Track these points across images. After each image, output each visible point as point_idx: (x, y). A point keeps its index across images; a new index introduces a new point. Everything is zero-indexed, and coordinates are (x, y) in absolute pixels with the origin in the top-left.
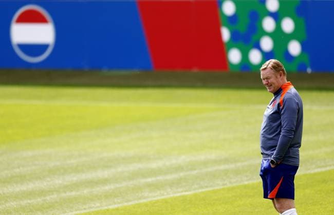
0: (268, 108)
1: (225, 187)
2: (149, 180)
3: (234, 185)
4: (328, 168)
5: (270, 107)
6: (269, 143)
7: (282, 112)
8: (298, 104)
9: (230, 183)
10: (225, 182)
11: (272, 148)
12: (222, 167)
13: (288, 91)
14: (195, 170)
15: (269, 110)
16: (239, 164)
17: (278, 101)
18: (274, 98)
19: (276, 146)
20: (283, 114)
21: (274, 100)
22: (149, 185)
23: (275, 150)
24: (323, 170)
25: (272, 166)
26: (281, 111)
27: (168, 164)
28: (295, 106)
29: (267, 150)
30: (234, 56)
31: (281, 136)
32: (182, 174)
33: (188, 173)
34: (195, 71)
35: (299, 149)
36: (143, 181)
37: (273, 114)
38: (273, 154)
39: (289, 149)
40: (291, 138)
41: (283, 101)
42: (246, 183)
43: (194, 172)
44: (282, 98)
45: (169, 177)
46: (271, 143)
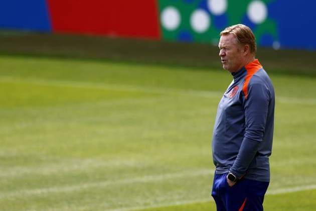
0: (225, 97)
1: (148, 207)
2: (38, 192)
3: (160, 205)
4: (297, 189)
5: (227, 95)
6: (226, 149)
7: (247, 104)
8: (269, 93)
9: (156, 202)
10: (148, 201)
11: (230, 156)
12: (145, 179)
13: (256, 74)
14: (106, 180)
15: (227, 100)
16: (169, 176)
17: (241, 87)
18: (233, 82)
19: (238, 153)
20: (248, 107)
21: (234, 86)
22: (38, 200)
23: (234, 159)
24: (290, 190)
25: (231, 183)
26: (245, 103)
27: (66, 170)
28: (265, 96)
29: (223, 159)
30: (170, 19)
31: (244, 139)
32: (86, 186)
33: (94, 185)
34: (112, 36)
35: (269, 157)
36: (29, 192)
37: (232, 106)
38: (232, 165)
39: (255, 158)
40: (259, 142)
41: (248, 88)
42: (178, 203)
43: (104, 184)
44: (247, 83)
45: (68, 189)
46: (229, 149)
